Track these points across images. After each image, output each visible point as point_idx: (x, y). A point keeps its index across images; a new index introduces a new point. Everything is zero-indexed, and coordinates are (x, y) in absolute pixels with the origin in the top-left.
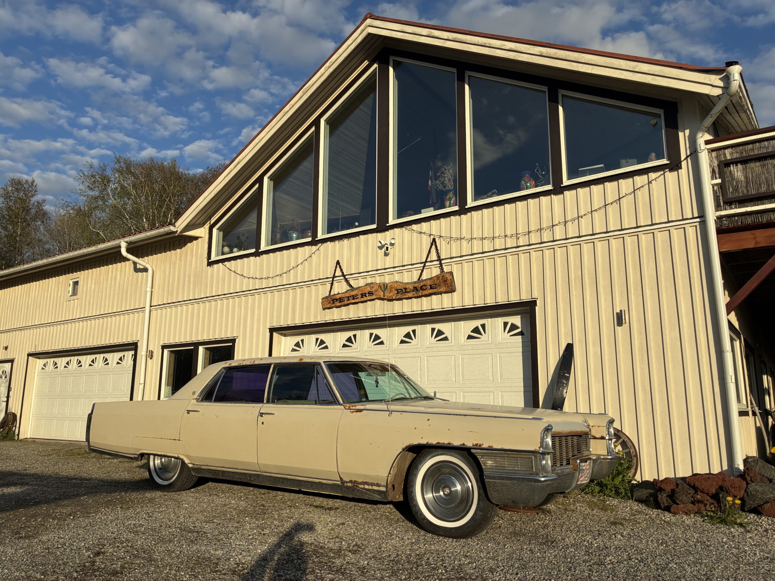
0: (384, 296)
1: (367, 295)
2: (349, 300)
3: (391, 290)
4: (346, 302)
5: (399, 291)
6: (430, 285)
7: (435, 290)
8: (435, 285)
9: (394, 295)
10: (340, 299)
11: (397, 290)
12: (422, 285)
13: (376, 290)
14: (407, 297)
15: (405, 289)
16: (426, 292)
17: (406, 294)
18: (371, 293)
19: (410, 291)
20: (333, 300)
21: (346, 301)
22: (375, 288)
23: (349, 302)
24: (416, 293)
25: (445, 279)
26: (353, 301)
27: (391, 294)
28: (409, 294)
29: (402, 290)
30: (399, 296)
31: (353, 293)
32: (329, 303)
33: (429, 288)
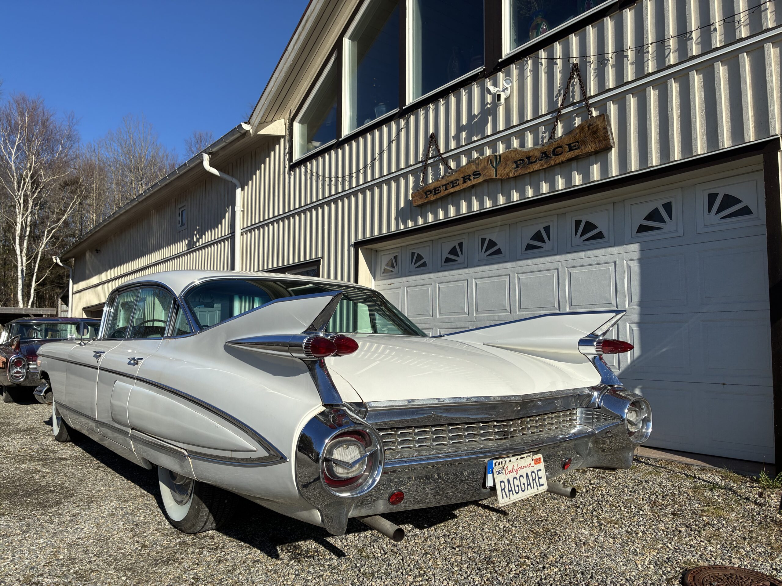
0: (496, 176)
1: (472, 178)
2: (446, 189)
3: (506, 164)
4: (442, 194)
5: (519, 163)
6: (569, 145)
7: (577, 152)
8: (578, 142)
9: (511, 171)
10: (435, 189)
11: (516, 162)
12: (554, 147)
13: (485, 168)
14: (532, 170)
15: (529, 158)
16: (562, 158)
17: (530, 166)
18: (476, 174)
19: (536, 161)
20: (426, 193)
21: (442, 192)
22: (482, 165)
23: (447, 192)
24: (546, 163)
25: (594, 129)
26: (452, 190)
27: (507, 170)
28: (534, 166)
29: (523, 160)
30: (520, 171)
31: (452, 178)
32: (421, 198)
33: (568, 149)
